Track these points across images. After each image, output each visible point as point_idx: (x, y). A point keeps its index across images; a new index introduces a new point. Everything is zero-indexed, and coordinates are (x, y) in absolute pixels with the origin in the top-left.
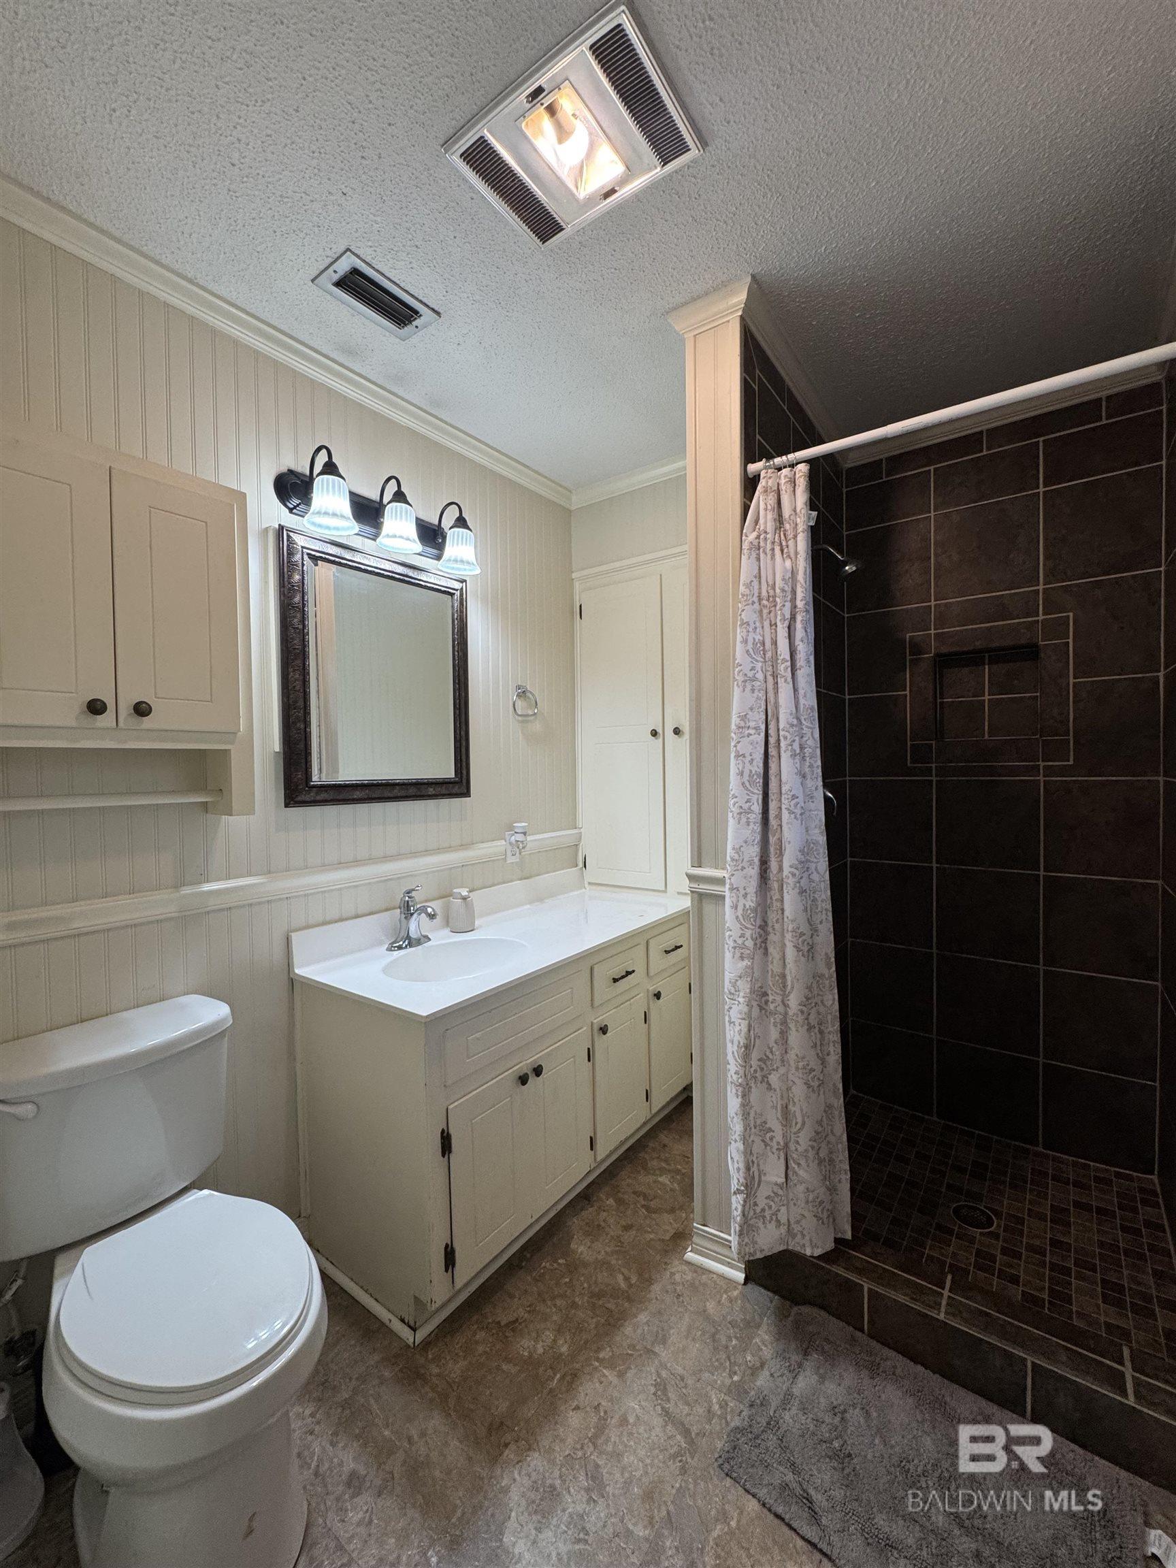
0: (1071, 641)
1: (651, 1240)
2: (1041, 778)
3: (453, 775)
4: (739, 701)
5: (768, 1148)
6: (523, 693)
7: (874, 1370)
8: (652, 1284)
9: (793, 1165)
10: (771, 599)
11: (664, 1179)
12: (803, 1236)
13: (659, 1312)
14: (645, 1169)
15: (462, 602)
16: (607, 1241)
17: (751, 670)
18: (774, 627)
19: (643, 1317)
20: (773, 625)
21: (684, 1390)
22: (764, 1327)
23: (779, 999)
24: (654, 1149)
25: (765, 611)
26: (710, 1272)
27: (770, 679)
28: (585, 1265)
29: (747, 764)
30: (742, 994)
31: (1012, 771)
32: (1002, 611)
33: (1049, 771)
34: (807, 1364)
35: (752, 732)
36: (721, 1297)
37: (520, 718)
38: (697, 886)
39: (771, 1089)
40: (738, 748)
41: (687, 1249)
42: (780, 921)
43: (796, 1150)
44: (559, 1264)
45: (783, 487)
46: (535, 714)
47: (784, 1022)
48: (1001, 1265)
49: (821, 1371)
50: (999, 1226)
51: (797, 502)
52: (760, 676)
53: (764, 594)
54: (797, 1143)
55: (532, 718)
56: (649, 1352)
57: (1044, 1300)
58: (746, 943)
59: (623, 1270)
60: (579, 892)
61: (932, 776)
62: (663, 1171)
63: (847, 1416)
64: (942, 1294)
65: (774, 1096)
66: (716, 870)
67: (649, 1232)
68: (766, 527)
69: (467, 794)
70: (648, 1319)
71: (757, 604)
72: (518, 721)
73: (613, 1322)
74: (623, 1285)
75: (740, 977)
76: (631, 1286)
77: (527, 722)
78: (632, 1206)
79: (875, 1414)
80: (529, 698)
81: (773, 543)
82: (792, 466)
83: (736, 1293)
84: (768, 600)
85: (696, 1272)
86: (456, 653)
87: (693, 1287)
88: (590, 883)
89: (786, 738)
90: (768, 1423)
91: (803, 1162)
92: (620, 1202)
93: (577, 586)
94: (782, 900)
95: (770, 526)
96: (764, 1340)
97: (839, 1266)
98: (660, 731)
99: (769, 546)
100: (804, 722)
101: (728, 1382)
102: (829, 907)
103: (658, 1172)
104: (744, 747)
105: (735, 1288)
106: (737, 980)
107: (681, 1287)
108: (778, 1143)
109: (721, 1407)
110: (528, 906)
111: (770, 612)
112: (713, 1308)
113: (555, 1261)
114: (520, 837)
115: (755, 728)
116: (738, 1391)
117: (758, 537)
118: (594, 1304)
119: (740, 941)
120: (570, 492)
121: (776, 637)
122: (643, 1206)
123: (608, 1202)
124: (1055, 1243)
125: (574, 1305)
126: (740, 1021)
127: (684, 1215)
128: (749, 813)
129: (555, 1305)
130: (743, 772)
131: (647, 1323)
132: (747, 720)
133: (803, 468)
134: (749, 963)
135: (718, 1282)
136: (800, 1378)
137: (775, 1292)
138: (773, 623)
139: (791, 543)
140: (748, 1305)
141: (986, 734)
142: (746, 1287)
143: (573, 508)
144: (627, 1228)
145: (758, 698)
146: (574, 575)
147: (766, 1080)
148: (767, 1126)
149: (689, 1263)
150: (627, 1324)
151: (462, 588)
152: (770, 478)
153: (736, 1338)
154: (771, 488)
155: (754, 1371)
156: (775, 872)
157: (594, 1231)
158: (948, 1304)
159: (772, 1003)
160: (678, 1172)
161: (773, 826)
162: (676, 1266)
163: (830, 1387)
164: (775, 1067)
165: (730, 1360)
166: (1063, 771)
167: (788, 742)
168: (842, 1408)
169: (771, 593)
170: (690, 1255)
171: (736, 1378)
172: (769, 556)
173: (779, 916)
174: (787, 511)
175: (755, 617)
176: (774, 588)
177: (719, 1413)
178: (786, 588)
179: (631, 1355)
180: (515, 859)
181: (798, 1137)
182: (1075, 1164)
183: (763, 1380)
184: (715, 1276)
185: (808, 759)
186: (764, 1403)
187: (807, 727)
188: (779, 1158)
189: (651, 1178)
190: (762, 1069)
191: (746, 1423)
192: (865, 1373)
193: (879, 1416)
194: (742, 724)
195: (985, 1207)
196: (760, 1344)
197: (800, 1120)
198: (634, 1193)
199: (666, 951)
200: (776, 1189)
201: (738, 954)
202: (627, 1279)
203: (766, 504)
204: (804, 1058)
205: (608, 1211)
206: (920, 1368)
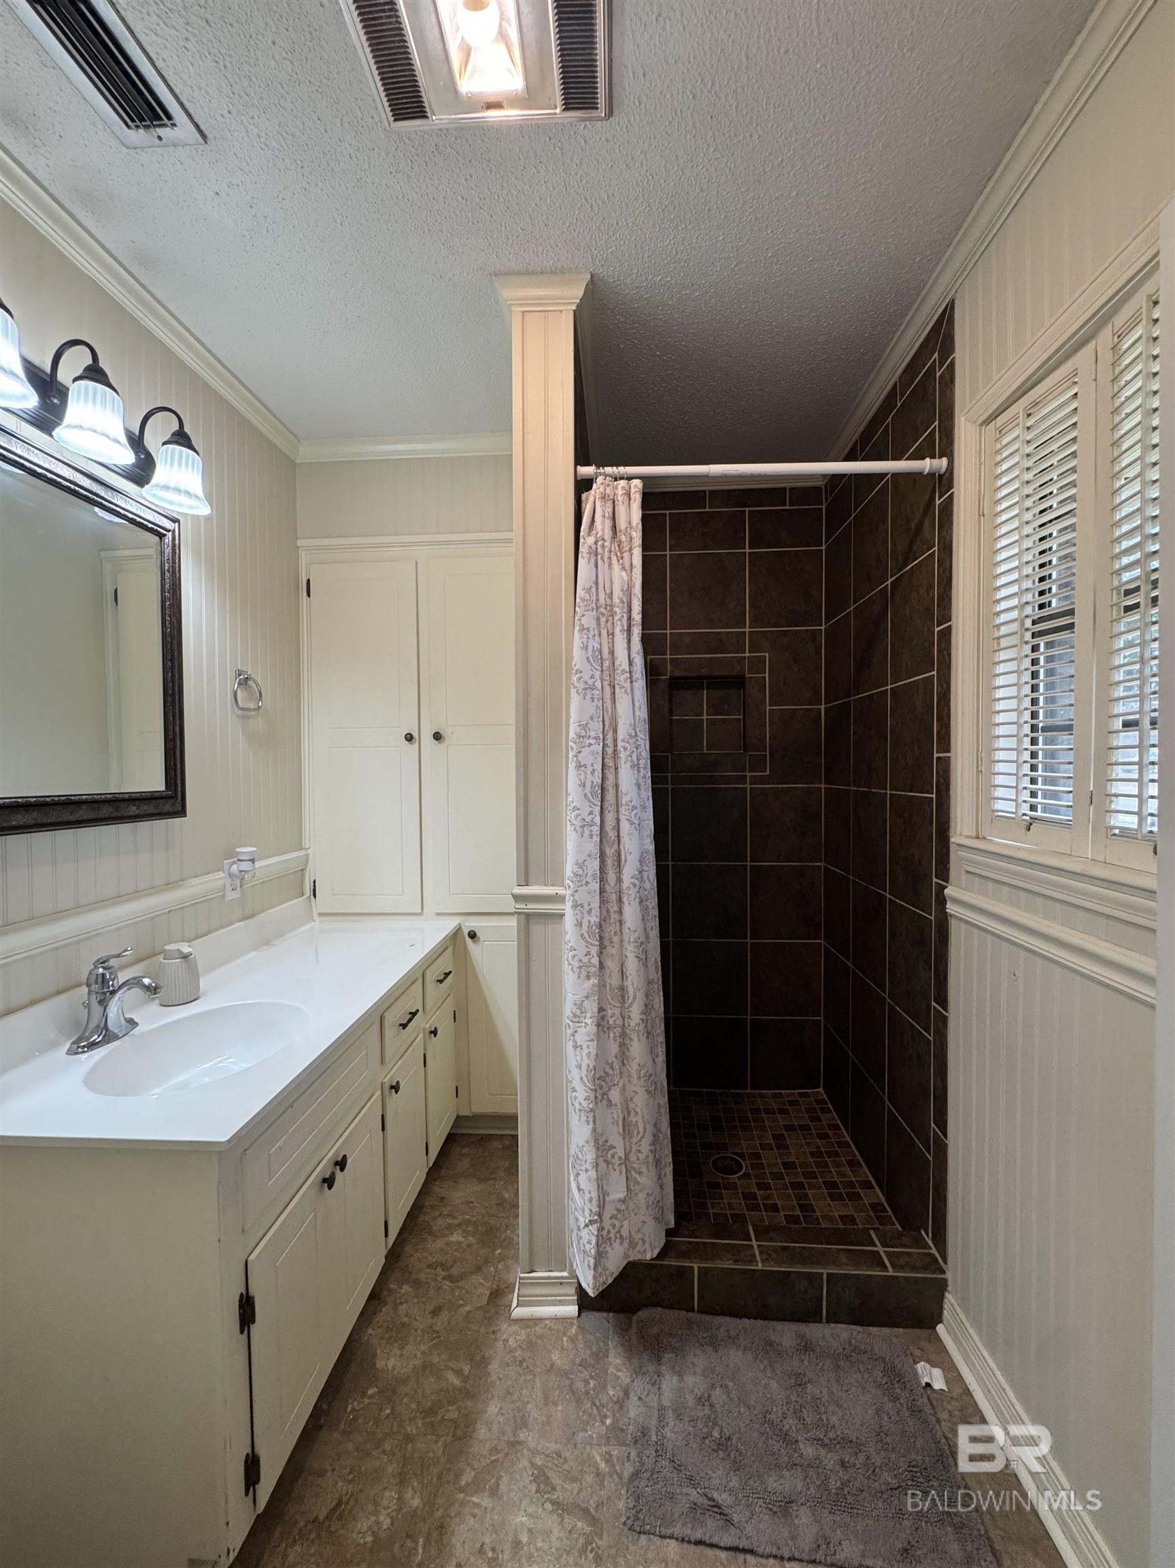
0: (767, 675)
1: (469, 1312)
2: (748, 786)
3: (163, 788)
4: (577, 710)
5: (610, 1166)
6: (245, 682)
7: (714, 1343)
8: (489, 1364)
9: (635, 1175)
10: (608, 608)
11: (456, 1237)
12: (644, 1242)
13: (508, 1393)
14: (430, 1233)
15: (175, 549)
16: (419, 1338)
17: (591, 678)
18: (611, 637)
19: (493, 1408)
20: (611, 635)
21: (566, 1467)
22: (612, 1353)
23: (617, 1012)
24: (432, 1207)
25: (603, 620)
26: (542, 1319)
27: (608, 690)
28: (404, 1381)
29: (589, 774)
30: (588, 1015)
31: (728, 780)
32: (719, 644)
33: (754, 780)
34: (663, 1369)
35: (592, 741)
36: (562, 1341)
37: (240, 712)
38: (524, 907)
39: (611, 1105)
40: (579, 758)
41: (510, 1306)
42: (619, 932)
43: (638, 1159)
44: (371, 1397)
45: (620, 498)
46: (259, 708)
47: (623, 1034)
48: (761, 1200)
49: (677, 1369)
50: (747, 1166)
51: (632, 515)
52: (598, 684)
53: (602, 601)
54: (639, 1151)
55: (253, 713)
56: (515, 1444)
57: (799, 1215)
58: (593, 961)
59: (450, 1364)
60: (306, 927)
61: (667, 784)
62: (450, 1228)
63: (713, 1398)
64: (752, 1246)
65: (615, 1112)
66: (546, 888)
67: (463, 1305)
68: (603, 534)
69: (182, 812)
70: (499, 1406)
71: (595, 611)
72: (238, 716)
73: (463, 1431)
74: (455, 1381)
75: (587, 997)
76: (465, 1379)
77: (248, 717)
78: (433, 1284)
79: (731, 1384)
80: (250, 687)
81: (610, 551)
82: (630, 478)
83: (574, 1330)
84: (606, 608)
85: (527, 1326)
86: (168, 618)
87: (530, 1345)
88: (320, 915)
89: (625, 749)
90: (657, 1451)
91: (644, 1169)
92: (417, 1284)
93: (304, 557)
94: (620, 912)
95: (608, 534)
96: (616, 1362)
97: (670, 1257)
98: (415, 735)
99: (606, 555)
100: (639, 733)
101: (603, 1430)
102: (656, 913)
103: (447, 1232)
104: (586, 758)
105: (572, 1324)
106: (583, 1001)
107: (519, 1352)
108: (620, 1158)
109: (607, 1462)
110: (253, 954)
111: (607, 621)
112: (559, 1358)
113: (364, 1394)
114: (245, 866)
115: (595, 738)
116: (615, 1434)
117: (596, 543)
118: (432, 1424)
119: (585, 960)
120: (299, 441)
121: (613, 647)
122: (444, 1278)
123: (403, 1291)
124: (786, 1165)
125: (409, 1438)
126: (588, 1043)
127: (492, 1269)
128: (592, 826)
129: (384, 1452)
130: (585, 783)
131: (500, 1413)
132: (587, 729)
133: (637, 484)
134: (596, 981)
135: (553, 1327)
136: (664, 1386)
137: (608, 1311)
138: (610, 632)
139: (626, 555)
140: (590, 1337)
141: (705, 749)
142: (580, 1319)
143: (298, 461)
144: (436, 1312)
145: (597, 707)
146: (300, 543)
147: (605, 1097)
148: (608, 1144)
149: (518, 1321)
150: (478, 1426)
151: (174, 530)
152: (608, 485)
153: (592, 1377)
154: (609, 496)
155: (621, 1404)
156: (612, 884)
157: (398, 1334)
158: (760, 1253)
159: (611, 1017)
160: (468, 1222)
161: (611, 838)
162: (506, 1329)
163: (690, 1380)
164: (616, 1082)
165: (596, 1406)
166: (762, 780)
167: (628, 753)
168: (706, 1395)
169: (609, 602)
170: (518, 1312)
171: (608, 1422)
172: (606, 565)
173: (618, 928)
174: (622, 524)
175: (593, 624)
176: (611, 595)
177: (607, 1470)
178: (625, 600)
179: (497, 1460)
180: (235, 895)
181: (640, 1145)
182: (774, 1096)
183: (634, 1409)
184: (547, 1322)
185: (642, 770)
186: (644, 1432)
187: (641, 738)
188: (621, 1172)
189: (440, 1243)
190: (601, 1087)
191: (638, 1464)
192: (709, 1349)
193: (735, 1385)
194: (583, 733)
195: (732, 1153)
196: (615, 1372)
197: (641, 1129)
198: (429, 1266)
199: (438, 981)
200: (619, 1206)
201: (584, 973)
202: (459, 1372)
203: (604, 511)
204: (644, 1066)
205: (407, 1301)
206: (745, 1321)
